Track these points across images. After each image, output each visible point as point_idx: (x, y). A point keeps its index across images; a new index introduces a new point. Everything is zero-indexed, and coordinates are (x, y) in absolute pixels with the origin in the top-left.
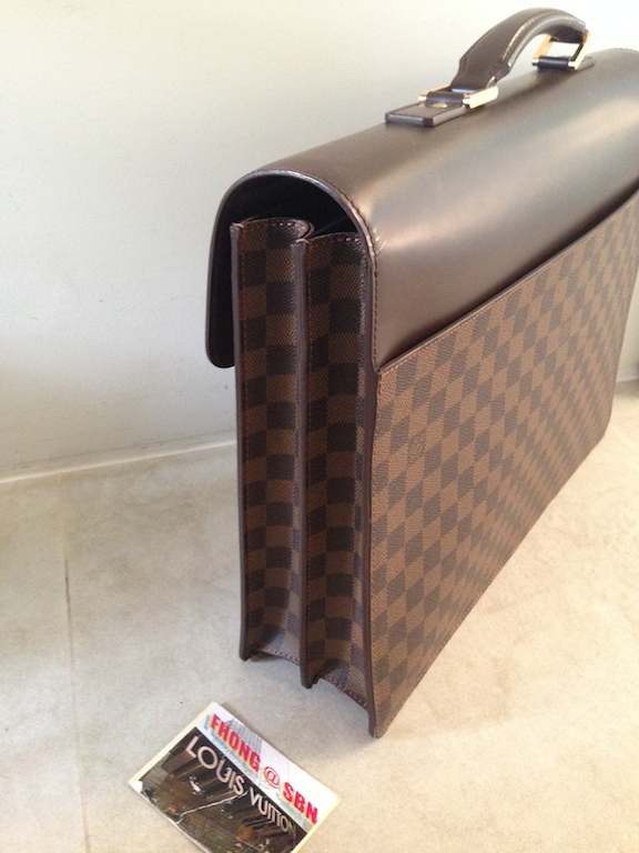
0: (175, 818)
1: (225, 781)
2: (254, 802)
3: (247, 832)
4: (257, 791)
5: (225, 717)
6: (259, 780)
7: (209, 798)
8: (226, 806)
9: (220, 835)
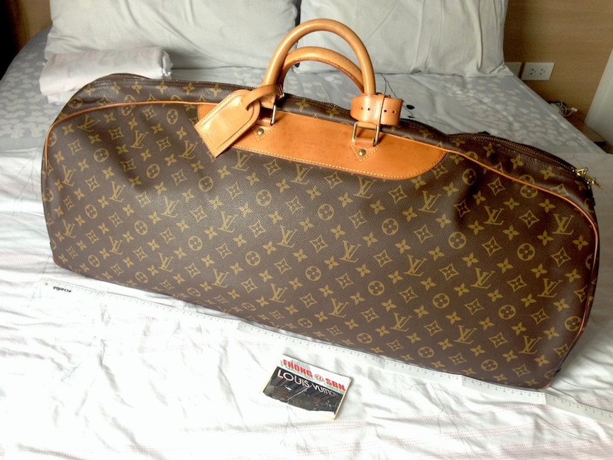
0: (286, 402)
1: (300, 383)
2: (316, 389)
3: (318, 400)
4: (315, 384)
5: (289, 359)
6: (314, 380)
7: (297, 391)
8: (305, 392)
9: (308, 404)
